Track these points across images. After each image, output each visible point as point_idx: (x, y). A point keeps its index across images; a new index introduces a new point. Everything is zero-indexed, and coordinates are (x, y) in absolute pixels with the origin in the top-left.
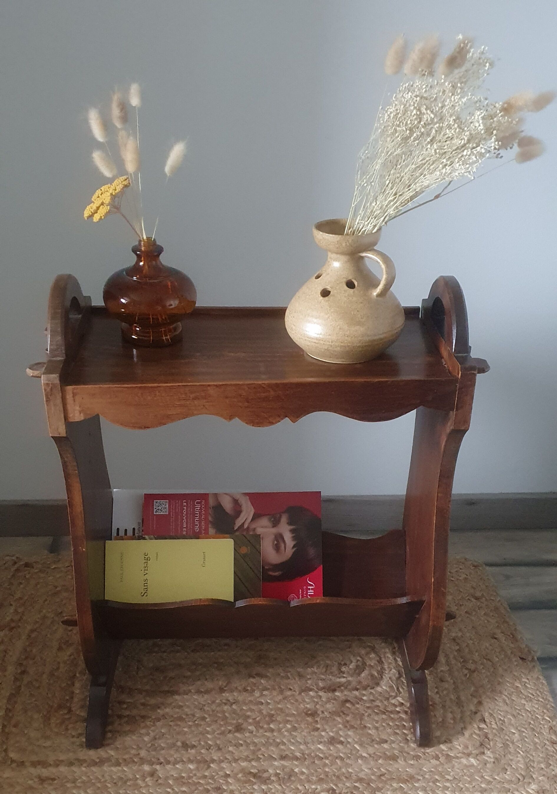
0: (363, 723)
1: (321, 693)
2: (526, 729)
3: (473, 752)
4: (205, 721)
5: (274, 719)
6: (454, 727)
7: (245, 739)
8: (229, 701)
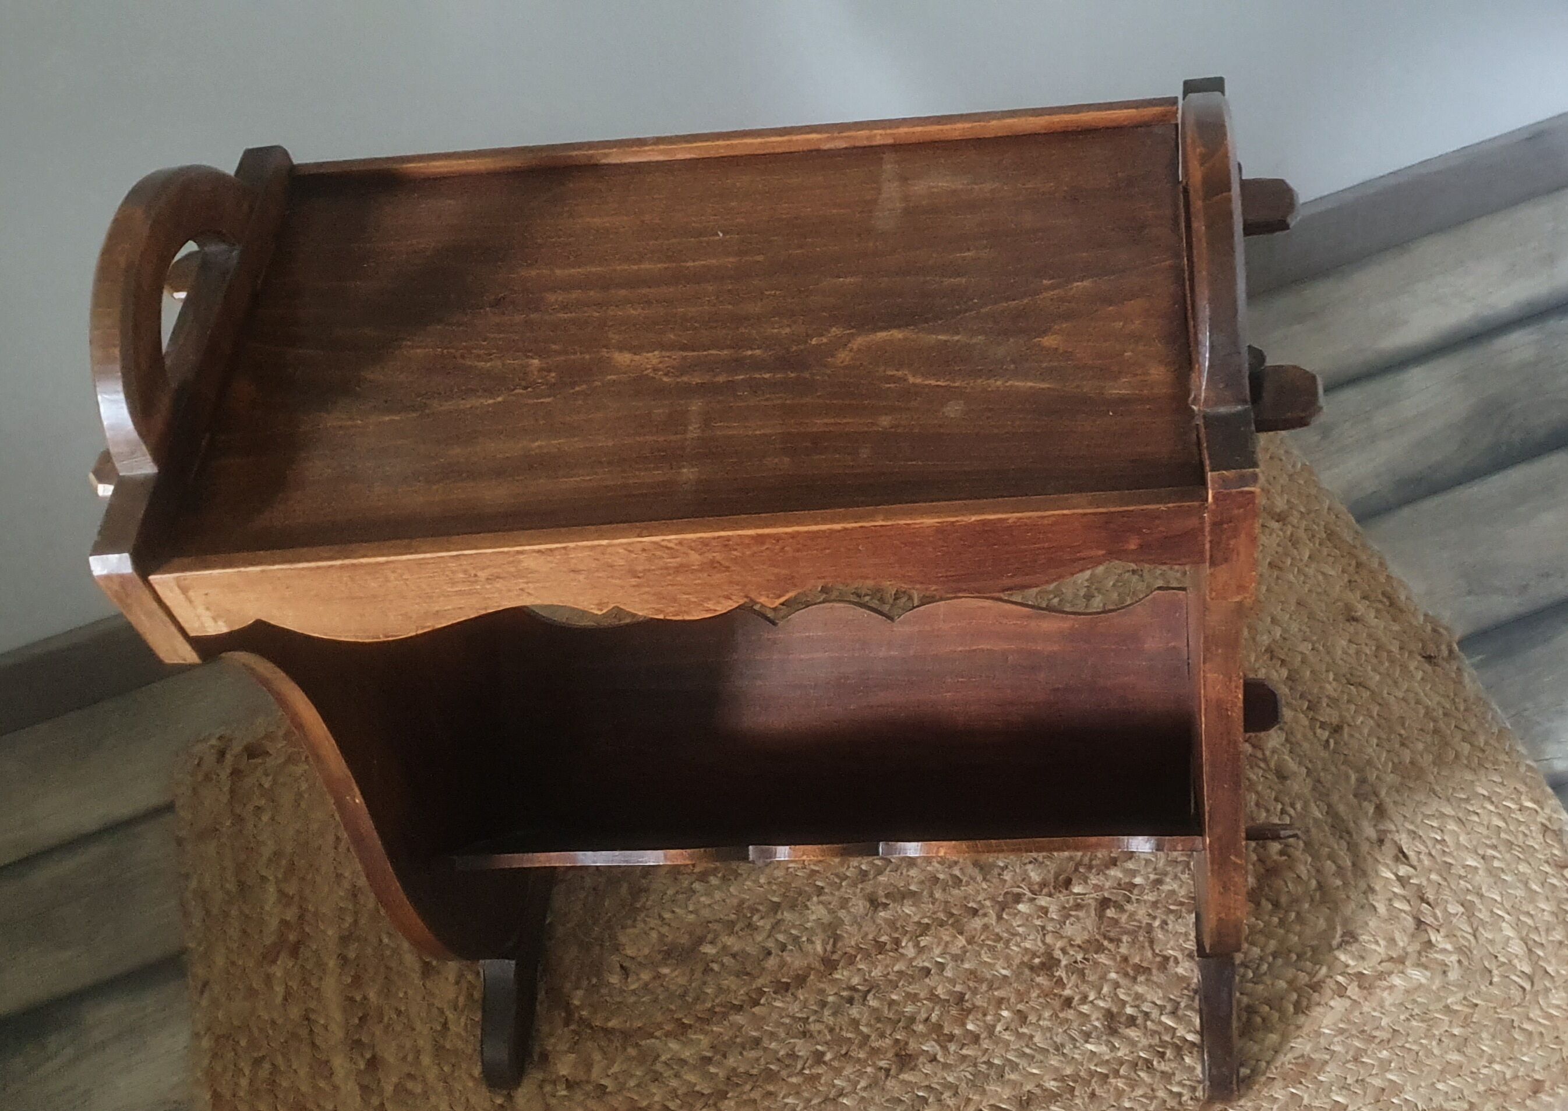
0: (1157, 951)
1: (1043, 901)
2: (1494, 847)
3: (1410, 949)
4: (825, 1063)
5: (968, 1005)
6: (1348, 897)
7: (927, 1083)
8: (853, 989)
